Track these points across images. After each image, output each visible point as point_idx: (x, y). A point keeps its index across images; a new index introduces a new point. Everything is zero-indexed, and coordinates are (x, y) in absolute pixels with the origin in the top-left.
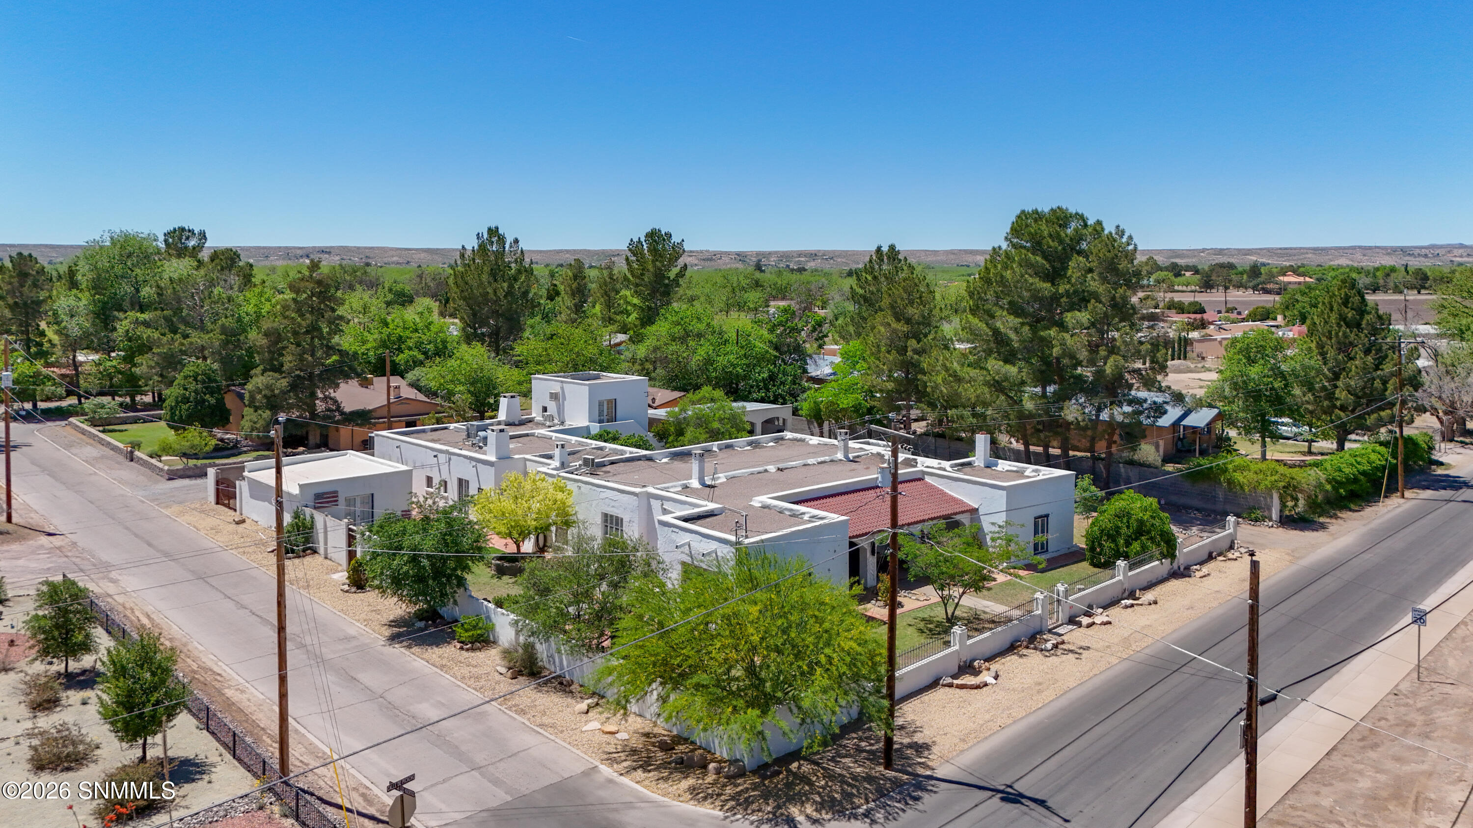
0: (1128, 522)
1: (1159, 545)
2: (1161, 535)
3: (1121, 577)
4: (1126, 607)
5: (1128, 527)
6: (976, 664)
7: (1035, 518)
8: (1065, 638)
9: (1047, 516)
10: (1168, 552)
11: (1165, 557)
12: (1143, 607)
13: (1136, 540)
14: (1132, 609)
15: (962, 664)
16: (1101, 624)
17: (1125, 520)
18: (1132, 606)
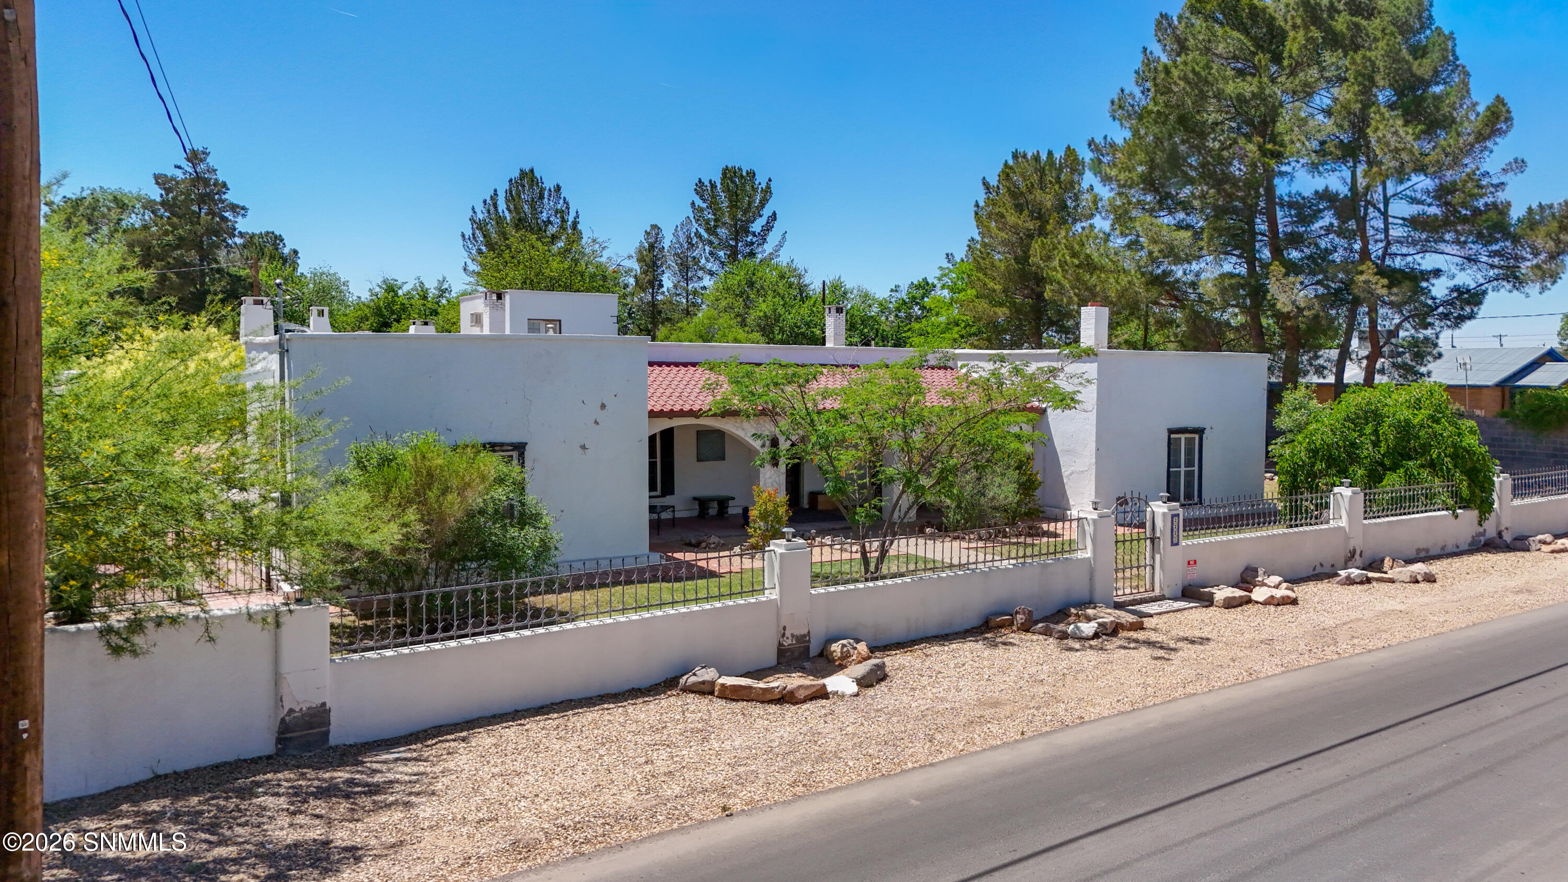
0: (1376, 432)
1: (1448, 477)
2: (1454, 457)
3: (1343, 523)
4: (1350, 581)
5: (1376, 444)
6: (836, 648)
7: (1171, 431)
8: (1147, 622)
9: (1200, 431)
10: (1473, 493)
11: (1466, 504)
12: (1397, 585)
13: (1394, 468)
14: (1366, 587)
15: (787, 643)
16: (1266, 603)
17: (1368, 429)
18: (1369, 581)
